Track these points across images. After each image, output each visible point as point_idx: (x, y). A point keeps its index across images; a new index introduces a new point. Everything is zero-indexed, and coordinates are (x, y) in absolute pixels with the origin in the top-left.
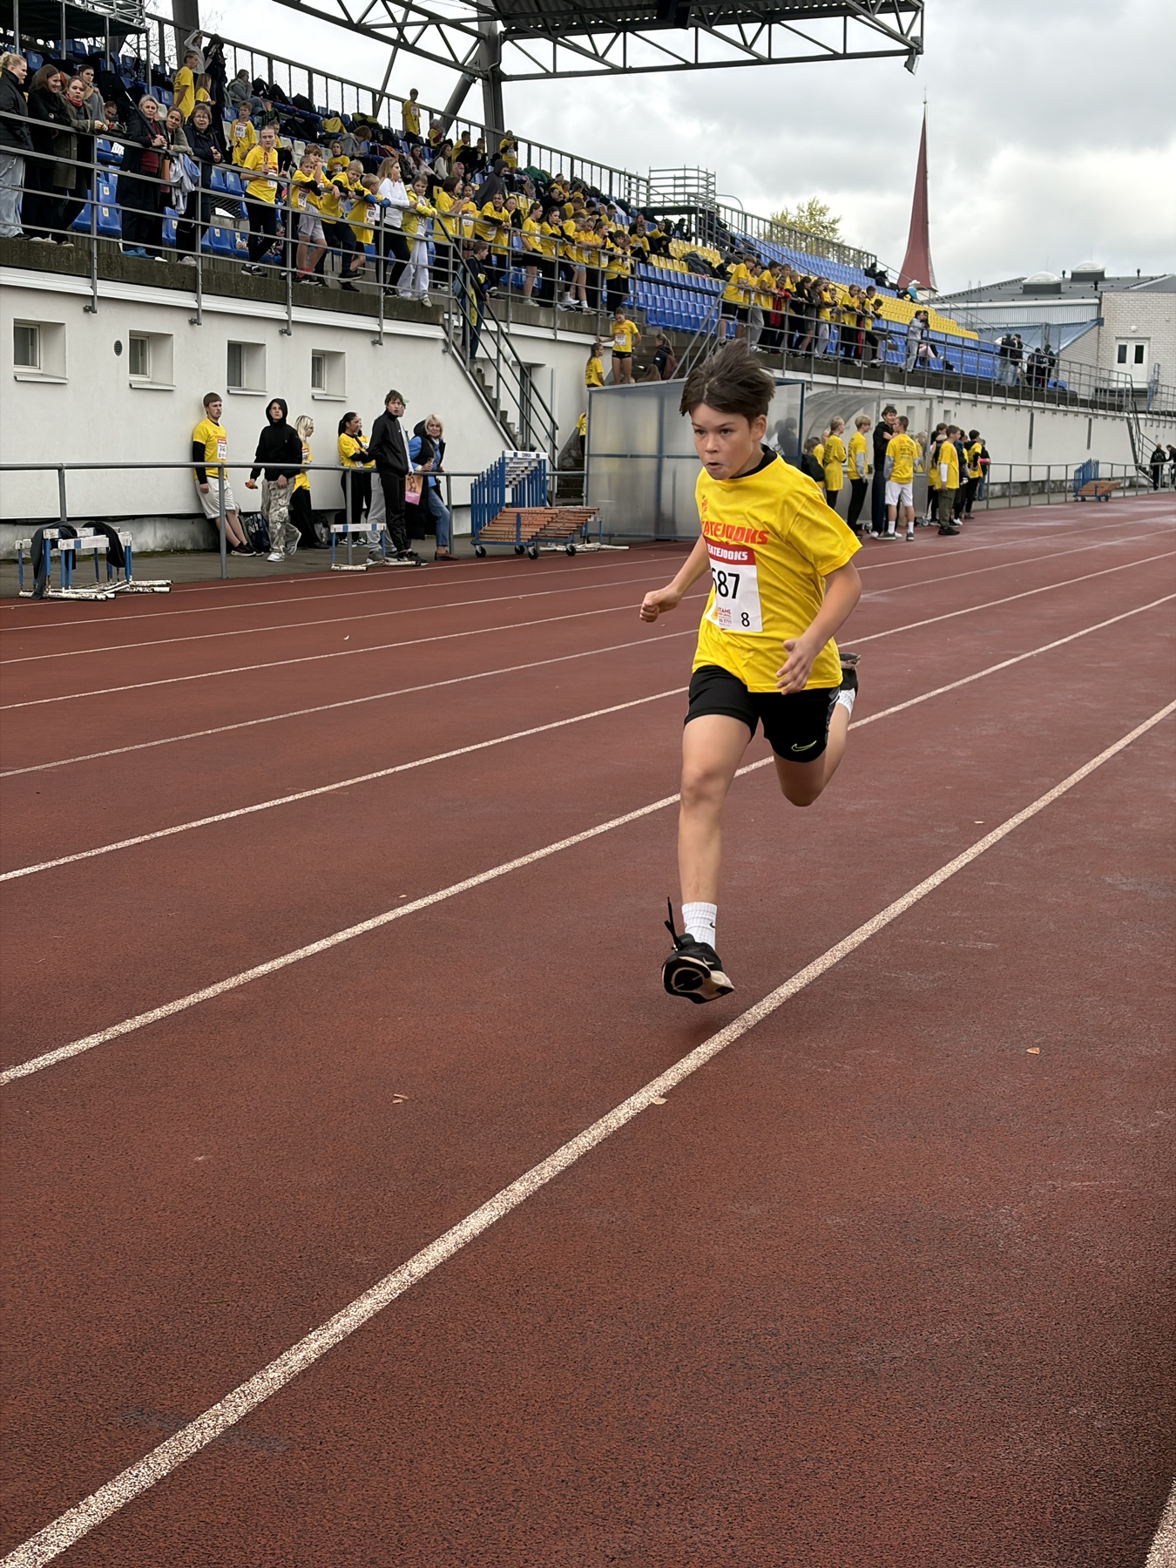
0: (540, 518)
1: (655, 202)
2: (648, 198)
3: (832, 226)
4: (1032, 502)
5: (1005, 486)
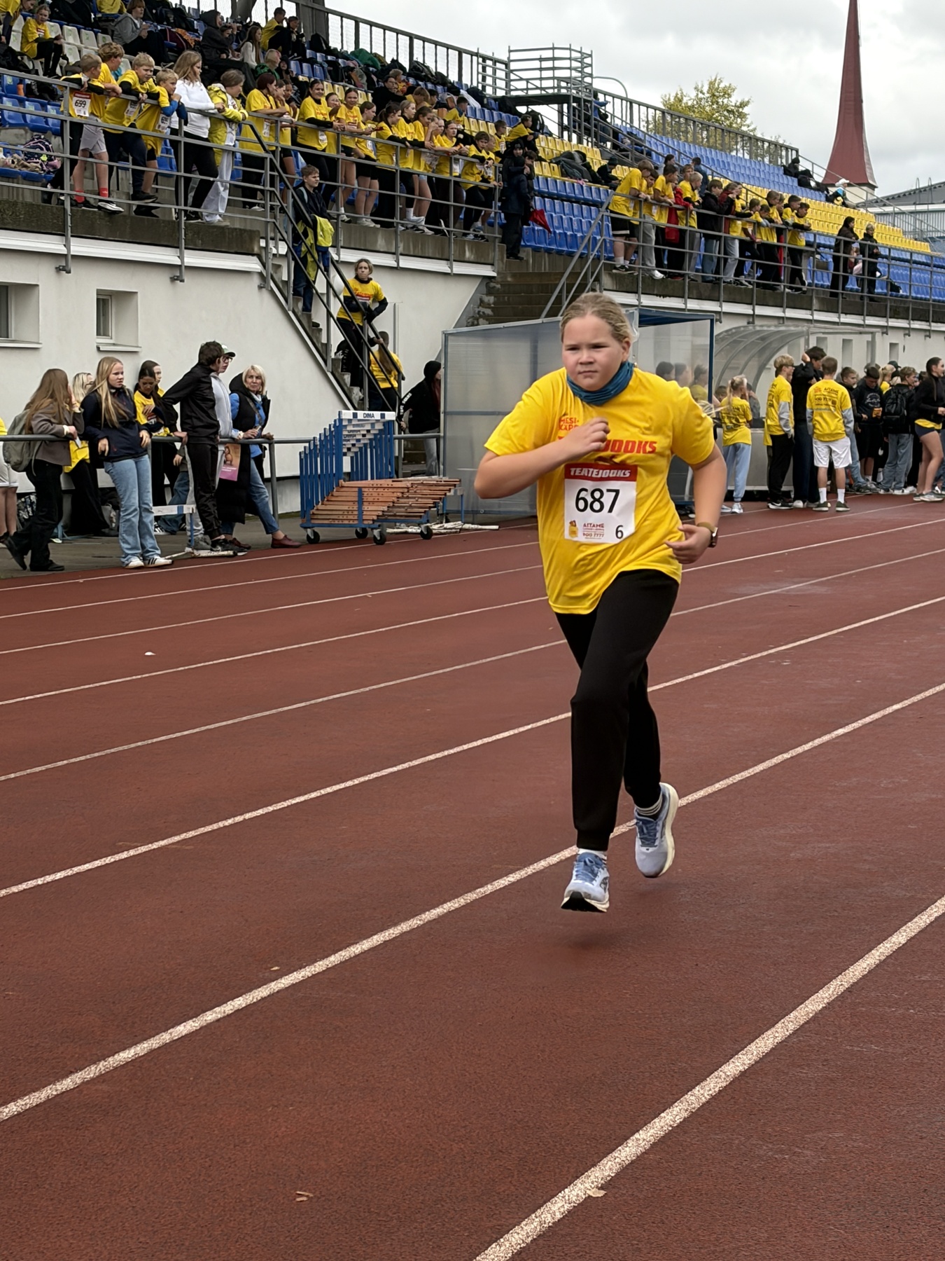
0: (387, 493)
1: (516, 89)
2: (508, 85)
3: (741, 110)
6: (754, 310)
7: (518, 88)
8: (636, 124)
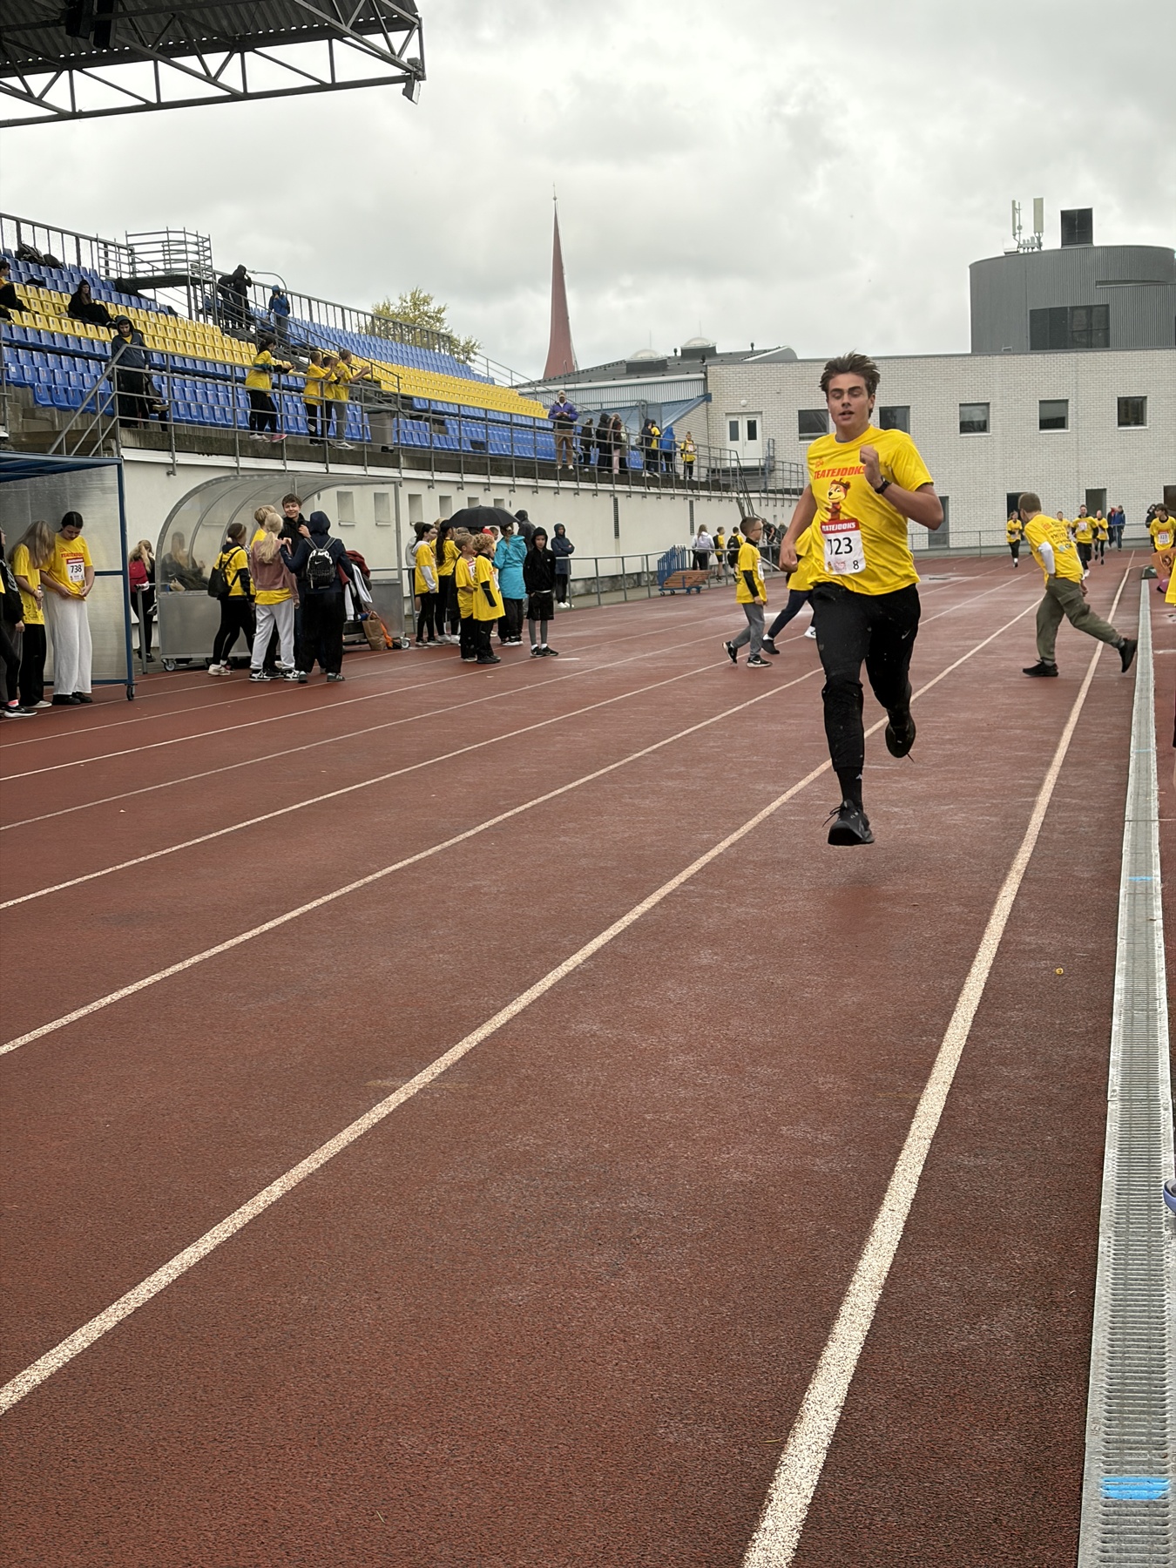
1: (139, 272)
2: (131, 268)
3: (438, 315)
4: (602, 602)
5: (589, 582)
6: (327, 469)
7: (143, 271)
8: (316, 320)
